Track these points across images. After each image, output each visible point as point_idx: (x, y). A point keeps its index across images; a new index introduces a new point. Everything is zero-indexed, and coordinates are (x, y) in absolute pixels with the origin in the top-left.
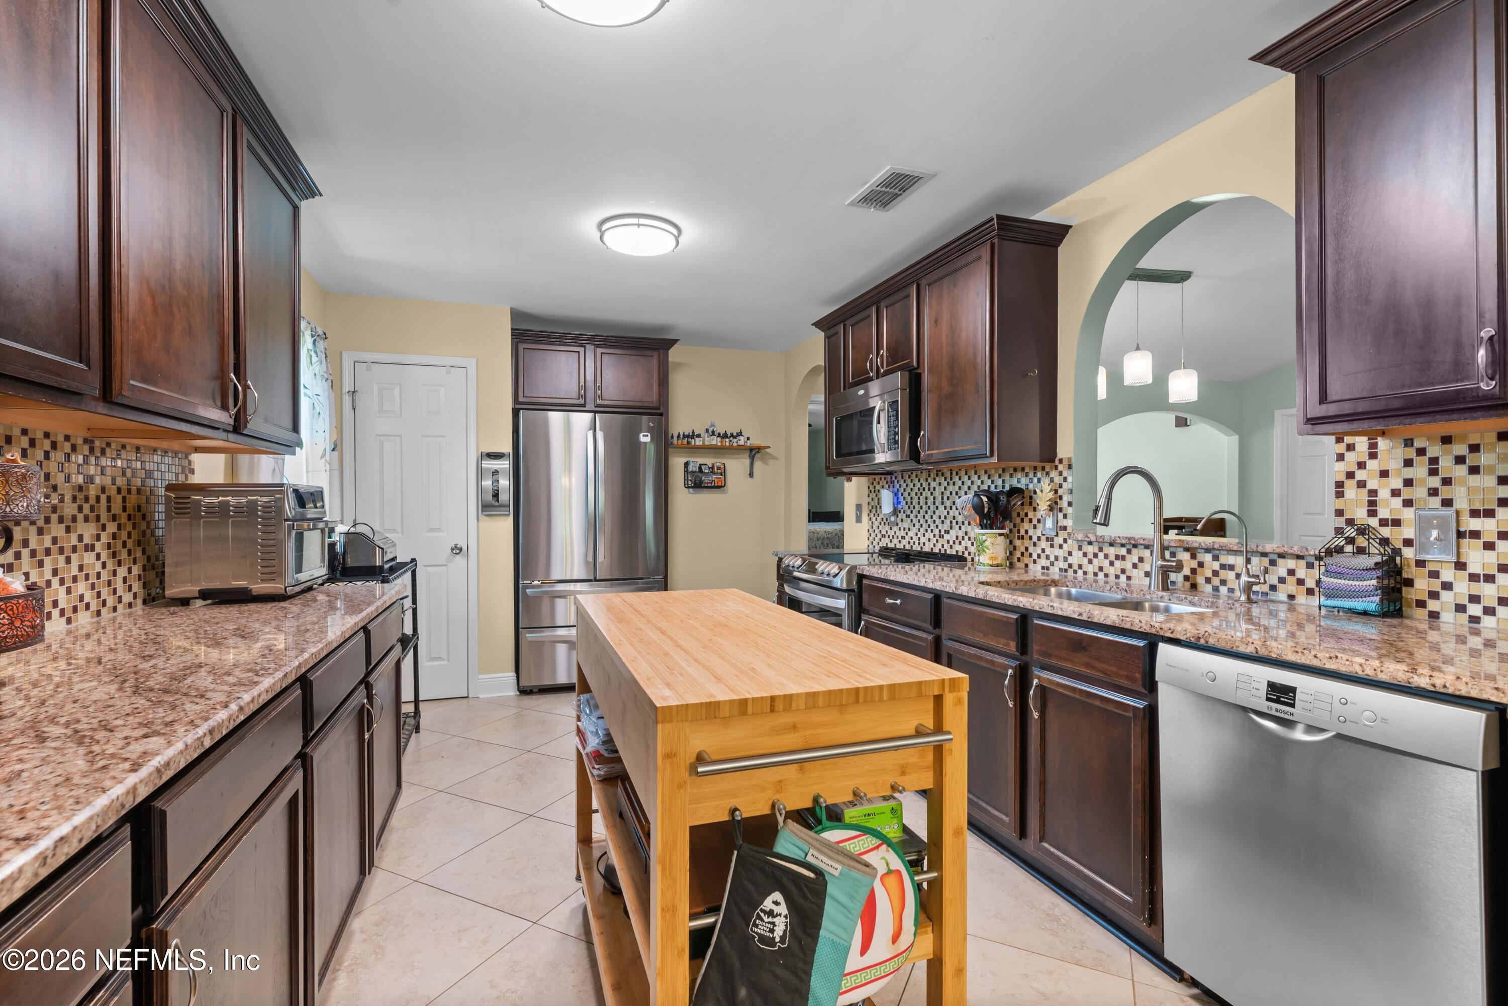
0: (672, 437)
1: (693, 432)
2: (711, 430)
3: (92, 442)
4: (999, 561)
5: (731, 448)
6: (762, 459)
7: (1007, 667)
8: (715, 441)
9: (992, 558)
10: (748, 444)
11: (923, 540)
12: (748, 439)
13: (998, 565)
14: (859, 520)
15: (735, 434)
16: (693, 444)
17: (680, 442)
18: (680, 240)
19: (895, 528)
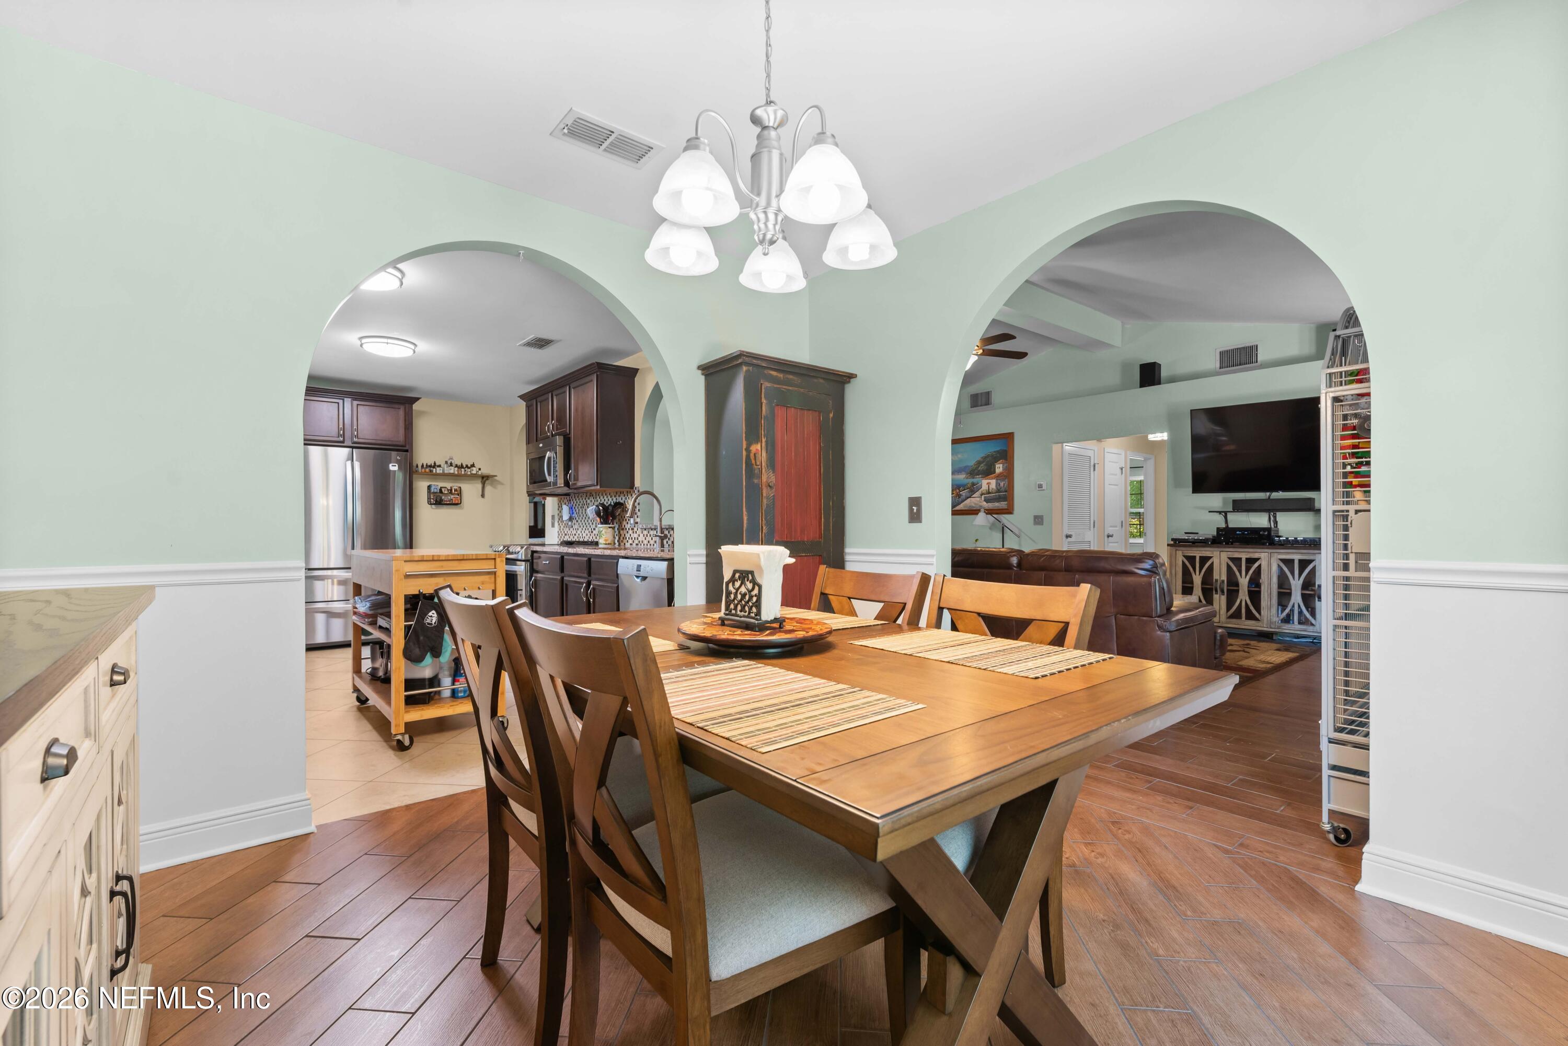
0: (417, 466)
1: (435, 463)
2: (449, 462)
4: (609, 542)
5: (466, 475)
6: (492, 485)
7: (582, 583)
8: (452, 470)
9: (606, 540)
10: (480, 473)
11: (584, 535)
12: (480, 469)
13: (609, 544)
14: (553, 526)
15: (469, 466)
16: (434, 472)
17: (423, 470)
18: (417, 352)
19: (571, 529)
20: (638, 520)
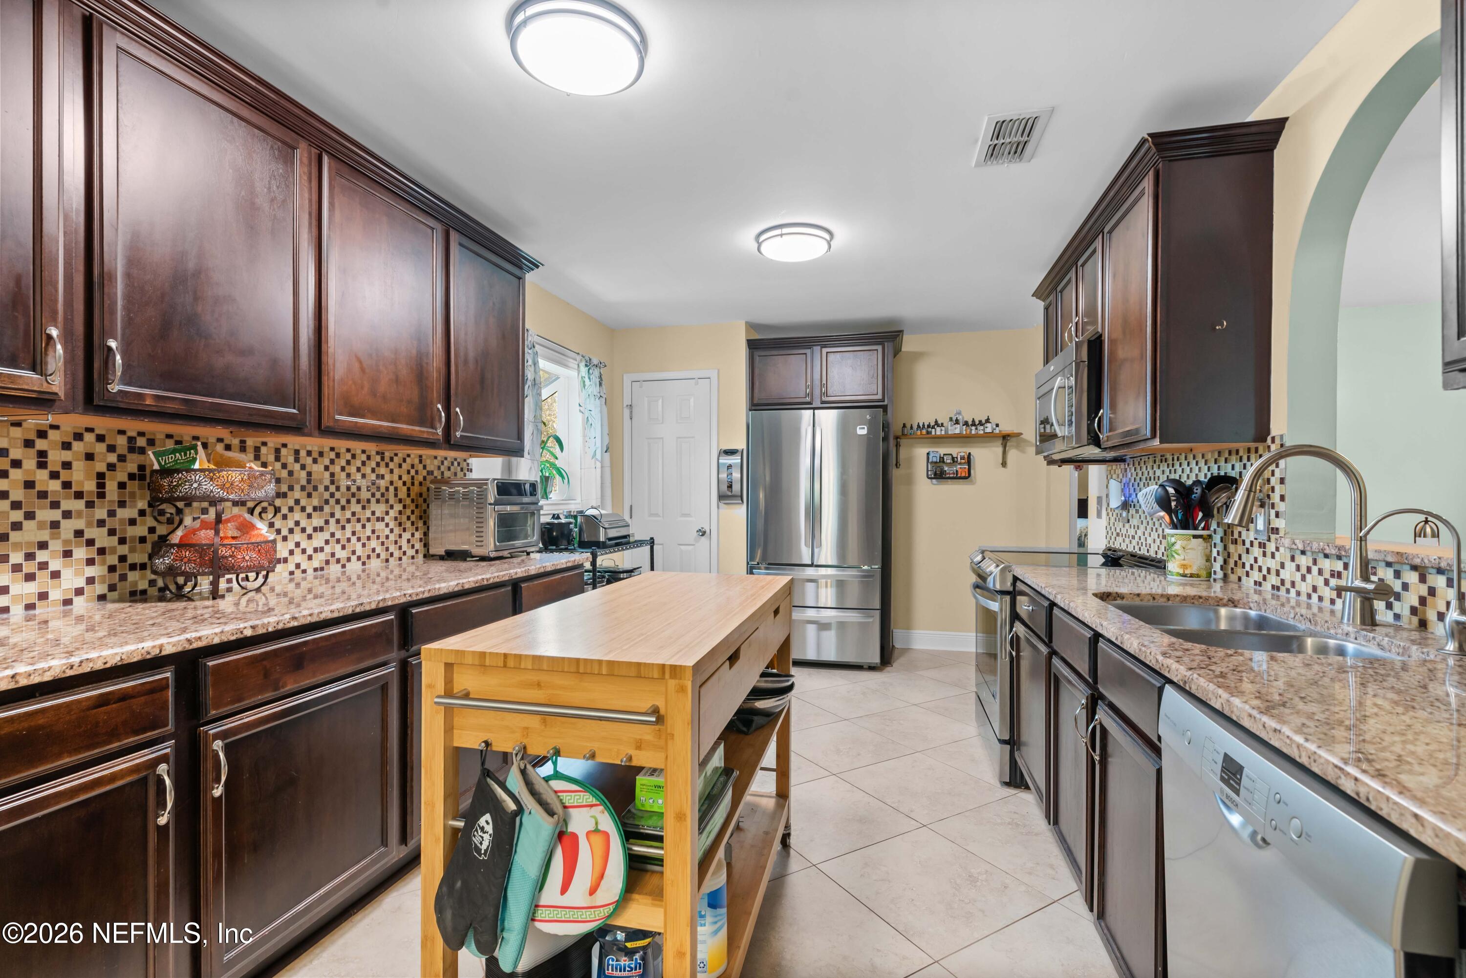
0: (912, 428)
1: (936, 422)
2: (954, 419)
3: (383, 453)
4: (1194, 570)
5: (977, 436)
6: (1018, 447)
8: (957, 430)
9: (1184, 566)
10: (997, 431)
11: (1150, 540)
12: (997, 425)
13: (1192, 576)
14: (1099, 515)
15: (984, 421)
16: (933, 433)
17: (919, 432)
18: (832, 243)
19: (1127, 525)
20: (1279, 523)
